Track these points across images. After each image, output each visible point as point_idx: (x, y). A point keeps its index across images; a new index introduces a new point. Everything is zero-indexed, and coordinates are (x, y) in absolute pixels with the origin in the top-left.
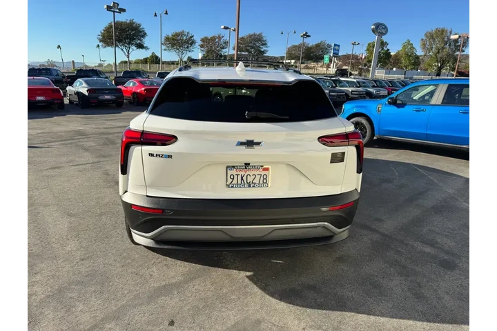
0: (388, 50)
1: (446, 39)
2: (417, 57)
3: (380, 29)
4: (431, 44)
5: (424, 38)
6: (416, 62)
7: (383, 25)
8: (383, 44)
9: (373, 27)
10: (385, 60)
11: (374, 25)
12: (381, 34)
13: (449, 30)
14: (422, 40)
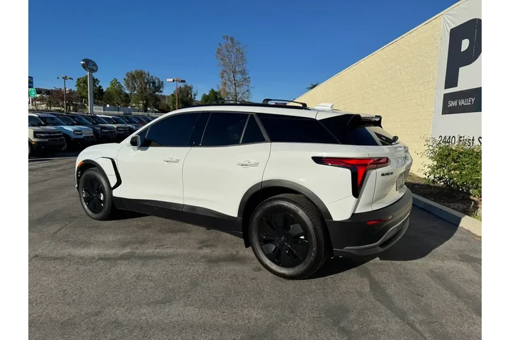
0: (101, 87)
1: (146, 81)
2: (127, 95)
3: (89, 65)
4: (133, 84)
5: (126, 78)
6: (127, 100)
7: (93, 62)
8: (95, 81)
9: (82, 62)
10: (100, 96)
11: (84, 60)
12: (92, 71)
13: (146, 72)
14: (125, 79)
